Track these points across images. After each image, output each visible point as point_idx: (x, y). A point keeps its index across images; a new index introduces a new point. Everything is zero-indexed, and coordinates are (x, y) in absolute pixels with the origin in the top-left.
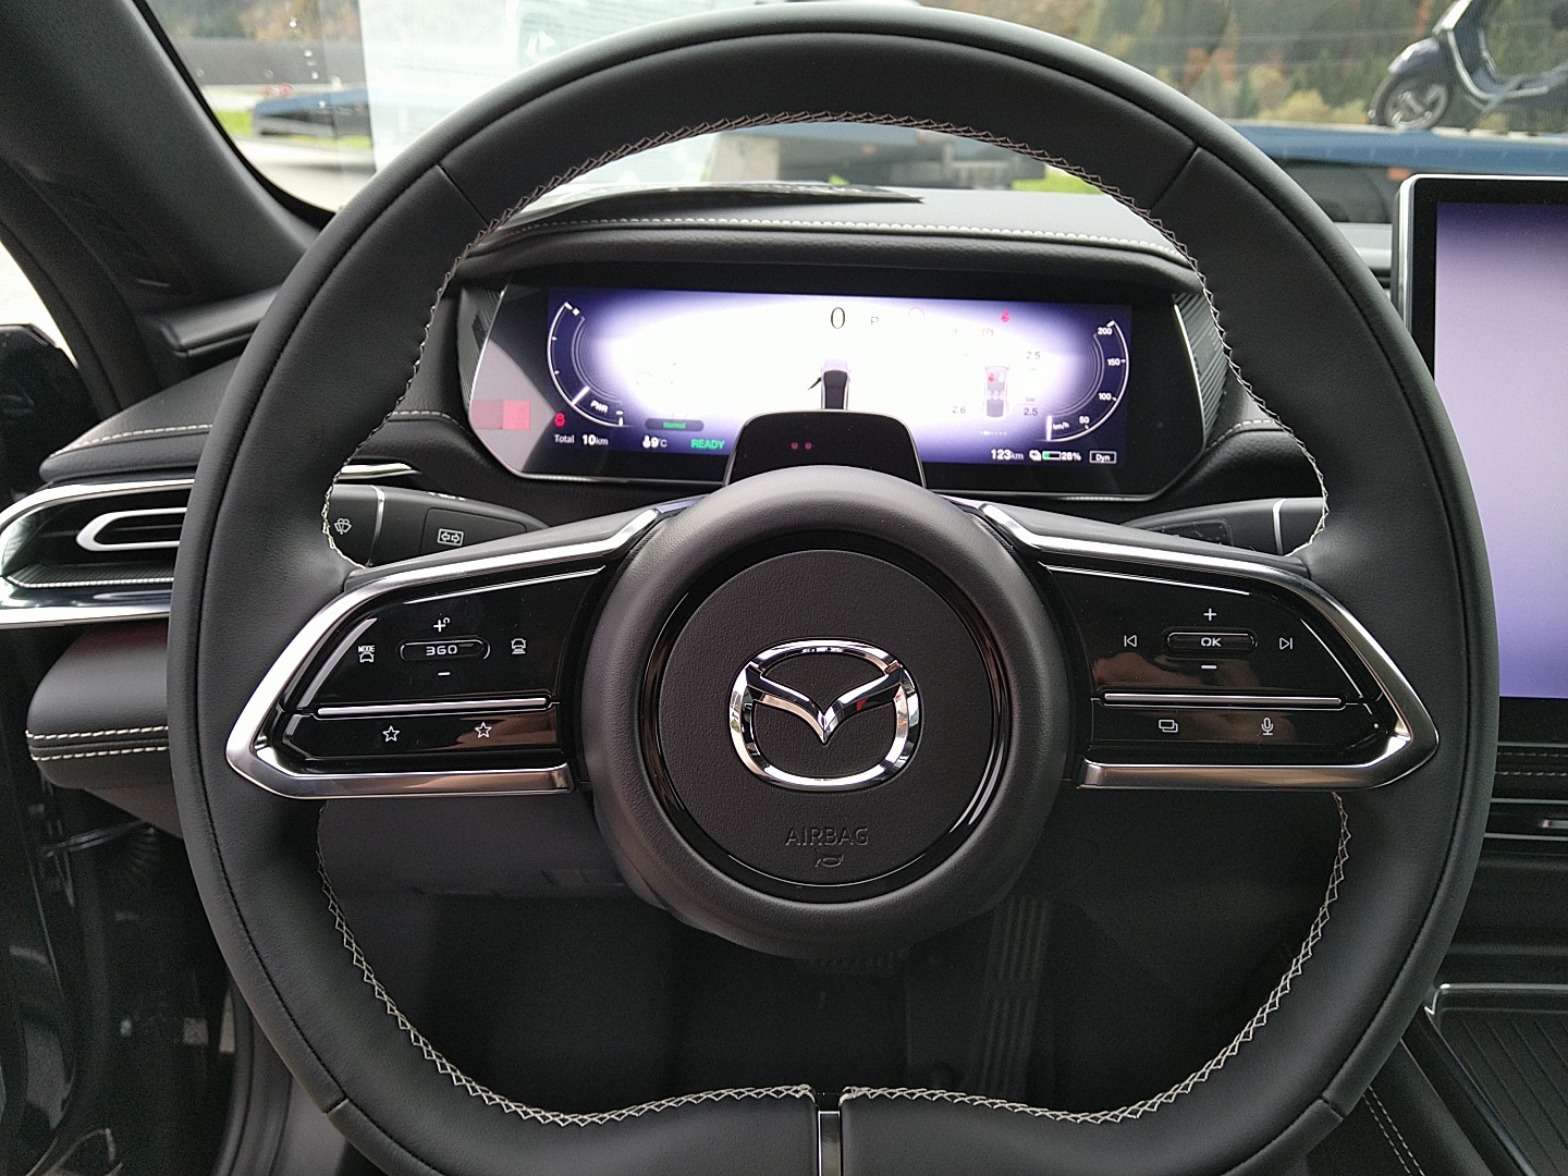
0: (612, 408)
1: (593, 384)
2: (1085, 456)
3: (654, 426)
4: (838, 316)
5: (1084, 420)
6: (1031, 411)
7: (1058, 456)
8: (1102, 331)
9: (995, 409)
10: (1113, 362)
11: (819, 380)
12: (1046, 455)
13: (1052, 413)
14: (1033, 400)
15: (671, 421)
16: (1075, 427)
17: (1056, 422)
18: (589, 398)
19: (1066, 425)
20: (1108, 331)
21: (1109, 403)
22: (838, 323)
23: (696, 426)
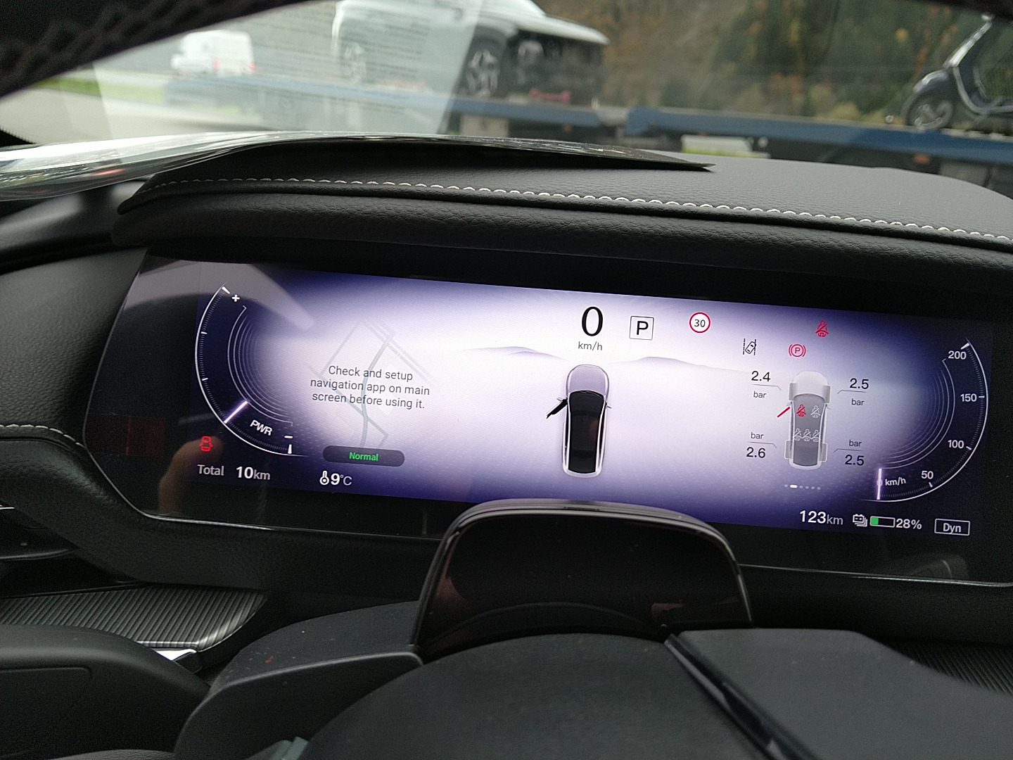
0: (279, 430)
1: (255, 396)
2: (928, 525)
3: (336, 456)
4: (593, 319)
5: (927, 475)
6: (854, 460)
7: (891, 522)
8: (953, 355)
9: (806, 453)
10: (967, 398)
11: (564, 403)
12: (874, 521)
15: (360, 451)
16: (916, 483)
17: (888, 476)
18: (248, 415)
19: (903, 480)
21: (961, 453)
22: (593, 327)
23: (393, 458)
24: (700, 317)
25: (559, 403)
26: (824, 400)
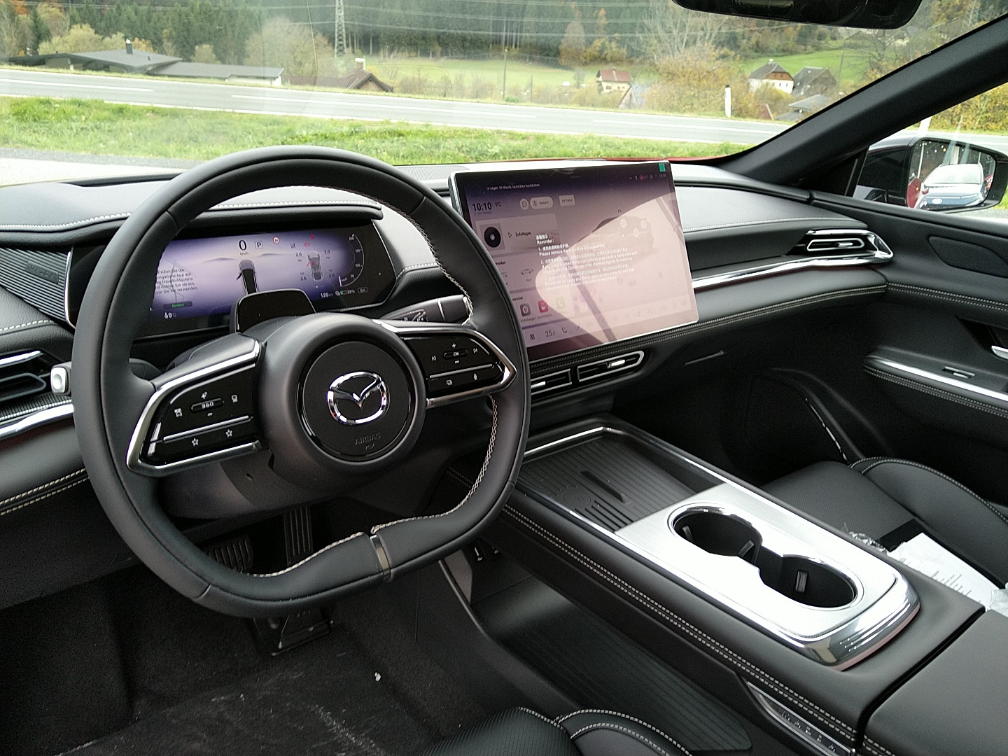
2: (356, 291)
4: (242, 244)
5: (352, 276)
6: (332, 275)
7: (346, 292)
8: (350, 239)
9: (318, 276)
10: (358, 251)
11: (241, 274)
12: (342, 293)
13: (339, 275)
14: (331, 270)
15: (176, 304)
16: (350, 280)
17: (342, 278)
19: (346, 279)
20: (353, 239)
21: (360, 268)
22: (243, 248)
23: (189, 304)
24: (276, 238)
25: (239, 275)
26: (319, 258)
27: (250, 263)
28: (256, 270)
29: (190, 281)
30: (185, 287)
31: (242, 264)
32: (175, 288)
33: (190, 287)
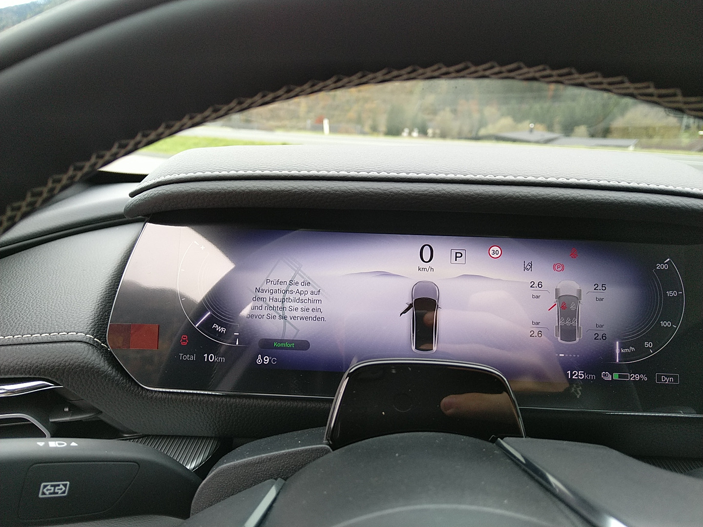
13: (619, 338)
14: (602, 326)
20: (665, 267)
27: (433, 288)
28: (441, 303)
29: (314, 305)
30: (305, 314)
31: (418, 287)
32: (287, 313)
33: (313, 315)
